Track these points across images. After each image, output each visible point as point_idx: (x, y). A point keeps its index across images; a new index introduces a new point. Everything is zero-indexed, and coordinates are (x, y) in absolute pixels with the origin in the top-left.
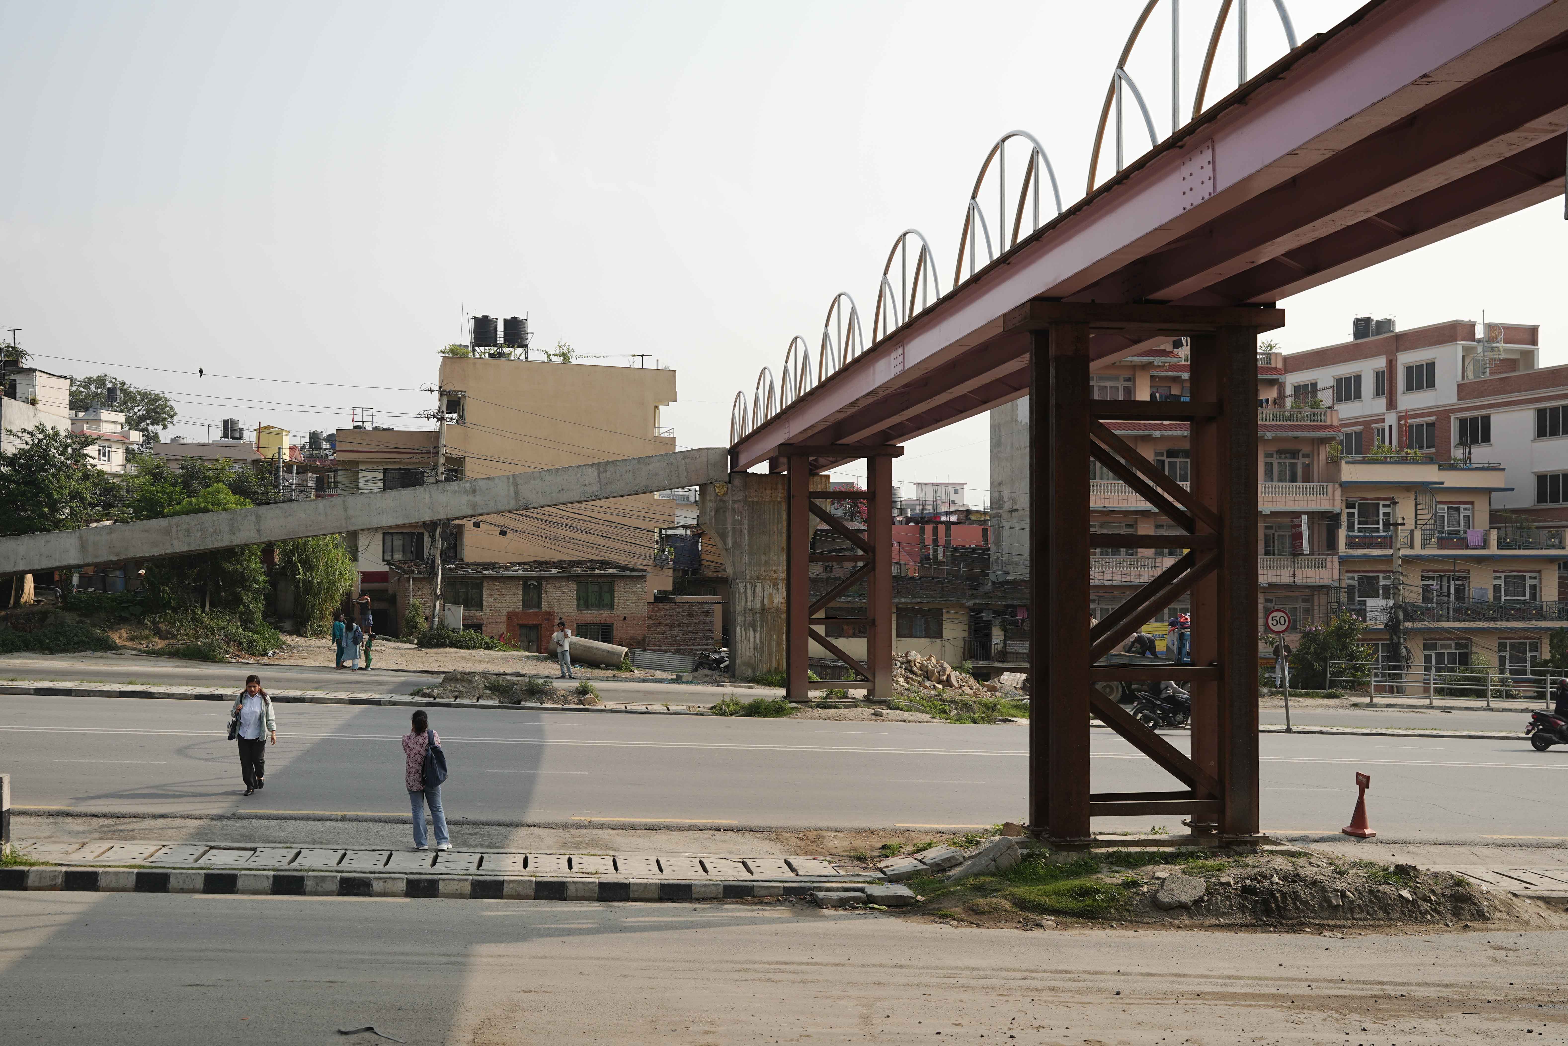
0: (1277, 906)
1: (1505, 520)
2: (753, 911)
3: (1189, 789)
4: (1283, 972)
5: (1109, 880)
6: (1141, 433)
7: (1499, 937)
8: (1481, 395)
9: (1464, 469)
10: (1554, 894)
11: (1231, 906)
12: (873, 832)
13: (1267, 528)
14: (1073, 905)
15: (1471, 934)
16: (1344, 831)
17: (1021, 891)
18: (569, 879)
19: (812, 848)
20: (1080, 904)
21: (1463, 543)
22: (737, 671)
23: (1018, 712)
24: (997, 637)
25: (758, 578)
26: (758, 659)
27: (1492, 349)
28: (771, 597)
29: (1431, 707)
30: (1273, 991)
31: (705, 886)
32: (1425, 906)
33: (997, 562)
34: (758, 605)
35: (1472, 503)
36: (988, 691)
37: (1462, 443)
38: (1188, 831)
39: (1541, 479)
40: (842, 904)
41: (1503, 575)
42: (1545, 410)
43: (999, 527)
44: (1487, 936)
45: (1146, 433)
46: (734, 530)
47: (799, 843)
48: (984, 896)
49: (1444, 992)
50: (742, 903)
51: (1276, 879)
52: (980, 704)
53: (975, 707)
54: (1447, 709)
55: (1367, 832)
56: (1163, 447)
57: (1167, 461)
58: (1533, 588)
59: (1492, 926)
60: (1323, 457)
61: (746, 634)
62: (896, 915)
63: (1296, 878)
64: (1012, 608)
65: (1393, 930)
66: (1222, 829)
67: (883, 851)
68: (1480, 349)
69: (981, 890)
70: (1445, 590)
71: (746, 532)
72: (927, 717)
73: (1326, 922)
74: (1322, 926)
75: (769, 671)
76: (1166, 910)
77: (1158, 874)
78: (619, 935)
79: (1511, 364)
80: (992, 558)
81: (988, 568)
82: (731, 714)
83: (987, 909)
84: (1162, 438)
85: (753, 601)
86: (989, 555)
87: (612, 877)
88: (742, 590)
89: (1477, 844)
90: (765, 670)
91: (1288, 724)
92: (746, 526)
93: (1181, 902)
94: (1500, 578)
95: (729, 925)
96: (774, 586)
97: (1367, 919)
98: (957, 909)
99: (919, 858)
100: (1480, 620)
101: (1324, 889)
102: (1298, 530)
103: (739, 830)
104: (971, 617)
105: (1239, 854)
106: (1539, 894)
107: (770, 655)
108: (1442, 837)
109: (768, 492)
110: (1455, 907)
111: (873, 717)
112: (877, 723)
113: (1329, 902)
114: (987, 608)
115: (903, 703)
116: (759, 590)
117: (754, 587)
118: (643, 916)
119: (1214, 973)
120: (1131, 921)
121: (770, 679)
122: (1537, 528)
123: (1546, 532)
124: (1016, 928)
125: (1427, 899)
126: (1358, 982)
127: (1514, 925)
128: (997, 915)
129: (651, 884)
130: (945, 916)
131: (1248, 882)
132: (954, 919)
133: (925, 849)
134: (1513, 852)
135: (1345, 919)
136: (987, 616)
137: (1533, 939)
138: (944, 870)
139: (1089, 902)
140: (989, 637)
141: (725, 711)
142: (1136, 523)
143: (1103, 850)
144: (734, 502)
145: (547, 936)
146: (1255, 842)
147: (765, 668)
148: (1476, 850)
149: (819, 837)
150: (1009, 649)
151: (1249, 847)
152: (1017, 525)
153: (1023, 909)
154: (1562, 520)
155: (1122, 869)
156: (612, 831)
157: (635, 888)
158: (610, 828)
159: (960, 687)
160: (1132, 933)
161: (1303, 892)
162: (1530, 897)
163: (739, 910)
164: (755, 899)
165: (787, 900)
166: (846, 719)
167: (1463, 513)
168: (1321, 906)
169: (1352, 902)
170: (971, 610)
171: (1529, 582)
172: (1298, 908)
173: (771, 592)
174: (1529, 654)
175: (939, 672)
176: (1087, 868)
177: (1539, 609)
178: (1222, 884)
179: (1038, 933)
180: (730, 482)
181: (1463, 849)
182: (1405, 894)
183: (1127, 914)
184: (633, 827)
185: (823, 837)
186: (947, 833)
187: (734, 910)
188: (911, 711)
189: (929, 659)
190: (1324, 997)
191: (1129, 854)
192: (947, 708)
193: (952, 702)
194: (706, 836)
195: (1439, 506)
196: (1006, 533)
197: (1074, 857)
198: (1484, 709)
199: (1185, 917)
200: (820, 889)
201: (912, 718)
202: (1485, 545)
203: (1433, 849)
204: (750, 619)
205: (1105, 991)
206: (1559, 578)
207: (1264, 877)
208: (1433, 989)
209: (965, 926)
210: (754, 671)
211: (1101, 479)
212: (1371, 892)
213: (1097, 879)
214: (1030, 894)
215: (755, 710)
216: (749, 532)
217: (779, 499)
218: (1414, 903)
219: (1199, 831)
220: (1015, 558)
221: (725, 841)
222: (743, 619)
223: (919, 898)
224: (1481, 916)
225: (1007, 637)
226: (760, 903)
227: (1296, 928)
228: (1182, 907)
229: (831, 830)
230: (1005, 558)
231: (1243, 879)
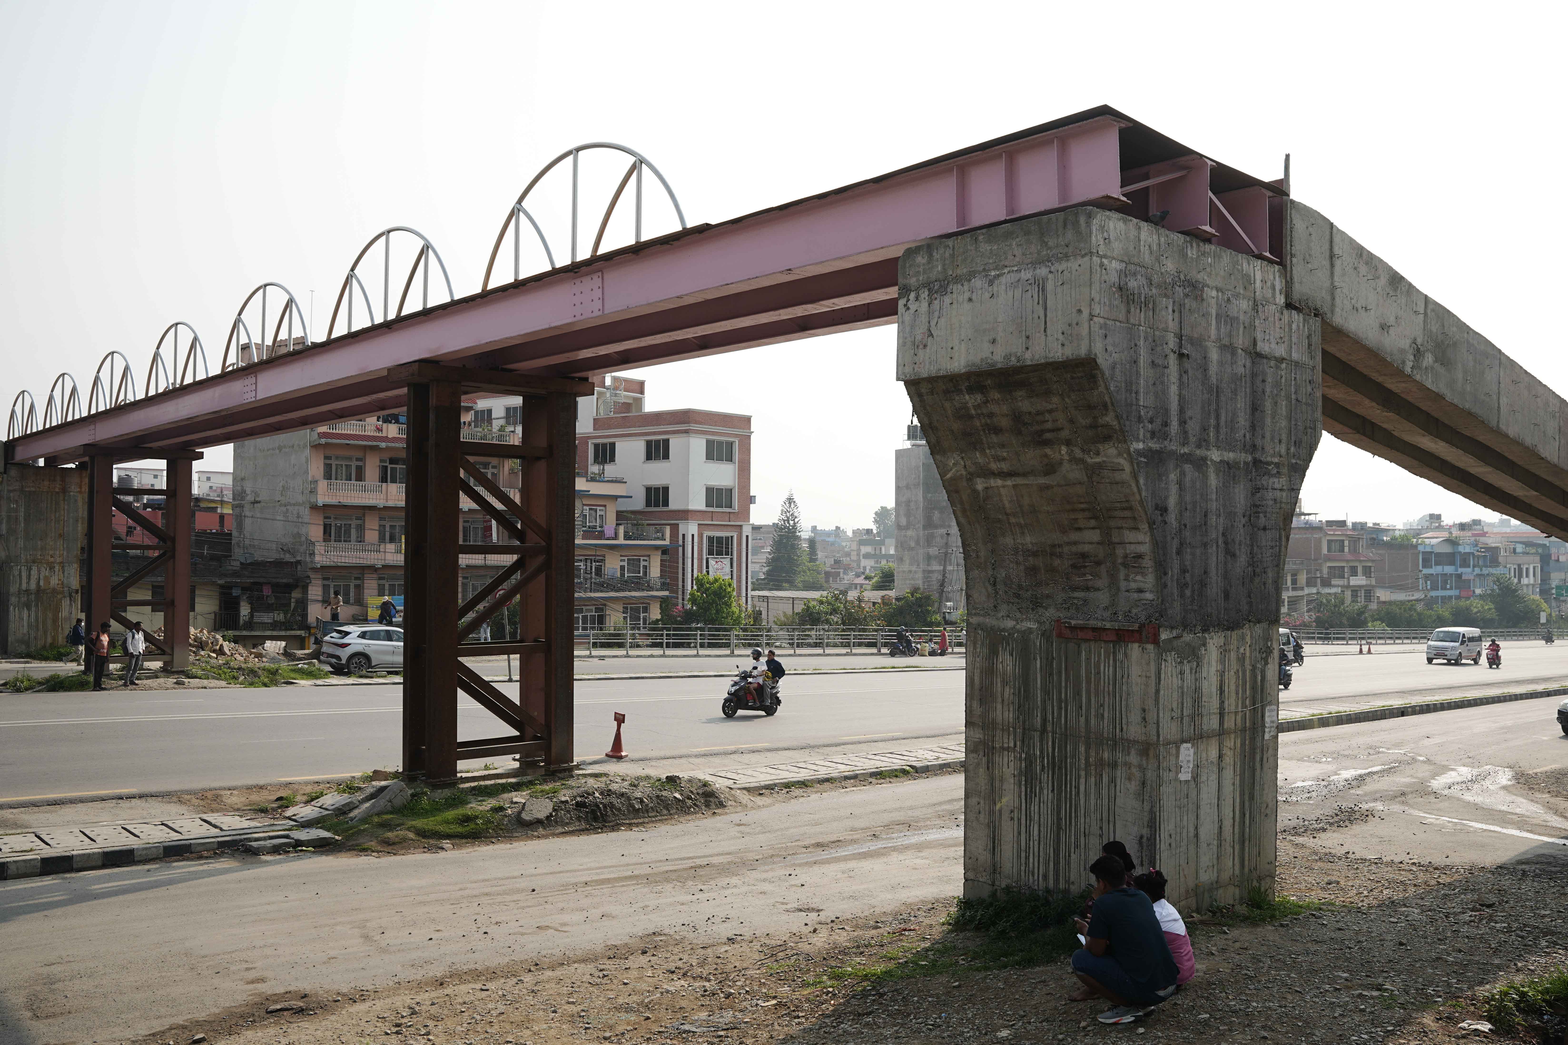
0: (601, 813)
1: (627, 519)
2: (201, 865)
3: (518, 734)
4: (625, 860)
5: (481, 808)
6: (370, 443)
7: (736, 818)
8: (610, 427)
9: (599, 481)
10: (752, 785)
11: (571, 818)
12: (261, 787)
13: (464, 522)
14: (460, 829)
15: (718, 818)
16: (607, 755)
17: (419, 823)
18: (8, 860)
19: (214, 805)
20: (467, 829)
21: (601, 535)
22: (9, 648)
23: (297, 676)
24: (245, 610)
25: (34, 562)
26: (32, 636)
27: (616, 395)
28: (47, 579)
29: (590, 656)
30: (630, 873)
31: (146, 849)
32: (689, 802)
33: (239, 546)
34: (33, 586)
35: (605, 506)
36: (255, 657)
37: (596, 460)
38: (517, 765)
39: (648, 490)
40: (276, 850)
41: (626, 558)
42: (651, 441)
43: (241, 516)
44: (728, 818)
45: (375, 443)
46: (9, 517)
47: (202, 803)
48: (390, 830)
49: (728, 858)
50: (183, 860)
51: (597, 795)
52: (264, 670)
53: (260, 672)
54: (602, 658)
55: (623, 754)
56: (386, 456)
57: (389, 466)
58: (645, 567)
59: (728, 811)
60: (506, 468)
61: (20, 613)
62: (322, 853)
63: (609, 793)
64: (258, 585)
65: (673, 822)
66: (548, 762)
67: (280, 803)
68: (608, 395)
69: (386, 826)
70: (589, 569)
71: (22, 519)
72: (223, 683)
73: (633, 821)
74: (630, 824)
75: (44, 647)
76: (527, 826)
77: (515, 800)
78: (95, 902)
79: (627, 407)
80: (233, 542)
81: (229, 550)
82: (27, 689)
83: (397, 840)
84: (387, 448)
85: (28, 583)
86: (231, 539)
87: (48, 852)
88: (16, 573)
89: (690, 756)
90: (39, 646)
91: (510, 675)
92: (22, 514)
93: (538, 819)
94: (624, 560)
95: (189, 880)
96: (50, 569)
97: (656, 816)
98: (372, 843)
99: (319, 805)
100: (612, 590)
101: (629, 799)
102: (488, 524)
103: (141, 796)
104: (222, 594)
105: (563, 779)
106: (744, 786)
107: (45, 632)
108: (668, 753)
109: (46, 483)
110: (706, 801)
111: (176, 686)
112: (181, 691)
113: (633, 807)
114: (236, 585)
115: (200, 673)
116: (34, 572)
117: (29, 570)
118: (104, 883)
119: (585, 867)
120: (505, 837)
121: (45, 653)
122: (648, 525)
123: (653, 527)
124: (425, 852)
125: (690, 798)
126: (677, 859)
127: (739, 809)
128: (406, 844)
129: (94, 854)
130: (364, 850)
131: (579, 799)
132: (373, 852)
133: (317, 797)
134: (712, 759)
135: (644, 817)
136: (236, 592)
137: (752, 816)
138: (345, 813)
139: (472, 826)
140: (237, 610)
141: (20, 686)
142: (364, 515)
143: (467, 785)
144: (9, 491)
145: (25, 913)
146: (571, 769)
147: (40, 644)
148: (691, 760)
149: (217, 796)
150: (256, 620)
151: (567, 773)
152: (258, 515)
153: (424, 837)
154: (661, 520)
155: (486, 798)
156: (14, 811)
157: (78, 859)
158: (11, 808)
159: (232, 655)
160: (508, 846)
161: (616, 802)
162: (739, 789)
163: (190, 866)
164: (194, 855)
165: (223, 852)
166: (151, 688)
167: (599, 513)
168: (628, 810)
169: (647, 805)
170: (222, 586)
171: (642, 563)
172: (614, 814)
173: (47, 574)
174: (642, 615)
175: (212, 643)
176: (458, 801)
177: (648, 582)
178: (562, 802)
179: (442, 854)
180: (5, 472)
181: (683, 760)
182: (678, 795)
183: (501, 832)
184: (35, 804)
185: (221, 795)
186: (323, 782)
187: (182, 867)
188: (208, 678)
189: (201, 631)
190: (663, 872)
191: (486, 786)
192: (235, 674)
193: (240, 669)
194: (112, 805)
195: (585, 507)
196: (248, 522)
197: (447, 792)
198: (625, 657)
199: (541, 829)
200: (250, 840)
201: (212, 685)
202: (616, 537)
203: (665, 762)
204: (24, 599)
205: (523, 890)
206: (661, 560)
207: (589, 794)
208: (721, 857)
209: (384, 856)
210: (28, 646)
211: (336, 479)
212: (658, 796)
213: (471, 808)
214: (427, 824)
215: (55, 685)
216: (25, 520)
217: (57, 490)
218: (683, 801)
219: (527, 765)
220: (256, 543)
221: (131, 808)
222: (17, 599)
223: (337, 837)
224: (721, 805)
225: (253, 610)
226: (201, 857)
227: (615, 828)
228: (539, 822)
229: (225, 789)
230: (247, 542)
231: (575, 797)
